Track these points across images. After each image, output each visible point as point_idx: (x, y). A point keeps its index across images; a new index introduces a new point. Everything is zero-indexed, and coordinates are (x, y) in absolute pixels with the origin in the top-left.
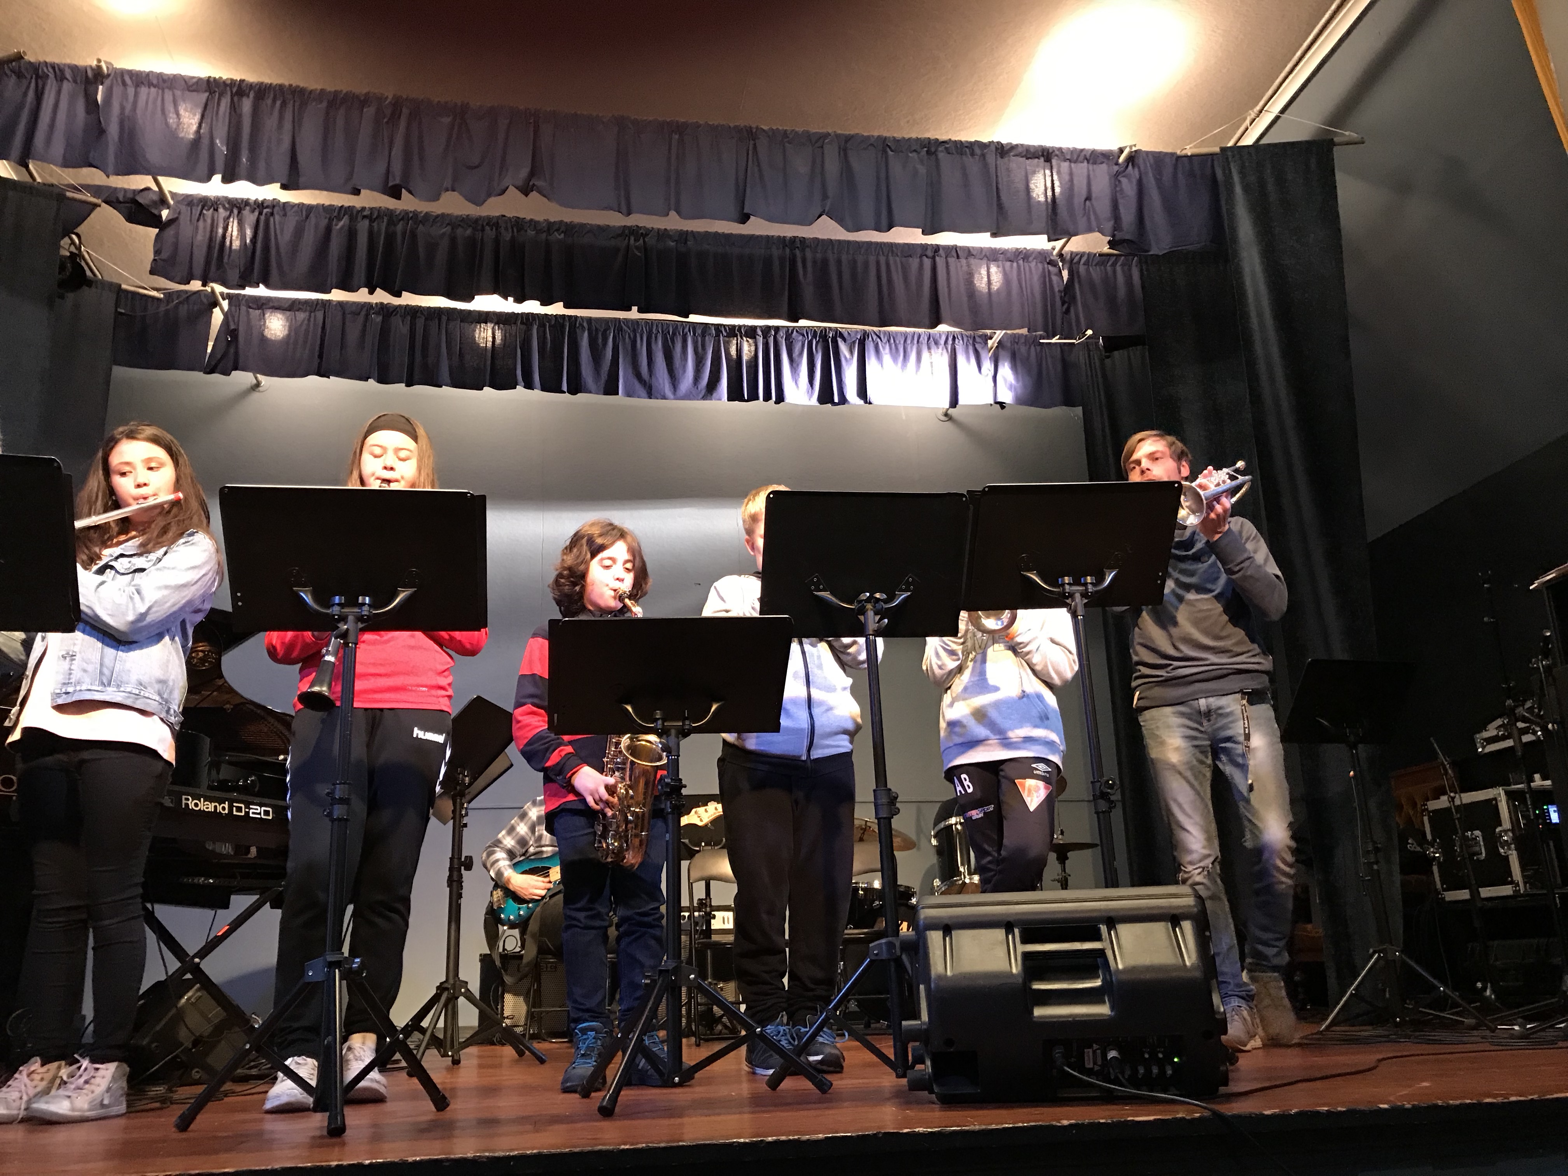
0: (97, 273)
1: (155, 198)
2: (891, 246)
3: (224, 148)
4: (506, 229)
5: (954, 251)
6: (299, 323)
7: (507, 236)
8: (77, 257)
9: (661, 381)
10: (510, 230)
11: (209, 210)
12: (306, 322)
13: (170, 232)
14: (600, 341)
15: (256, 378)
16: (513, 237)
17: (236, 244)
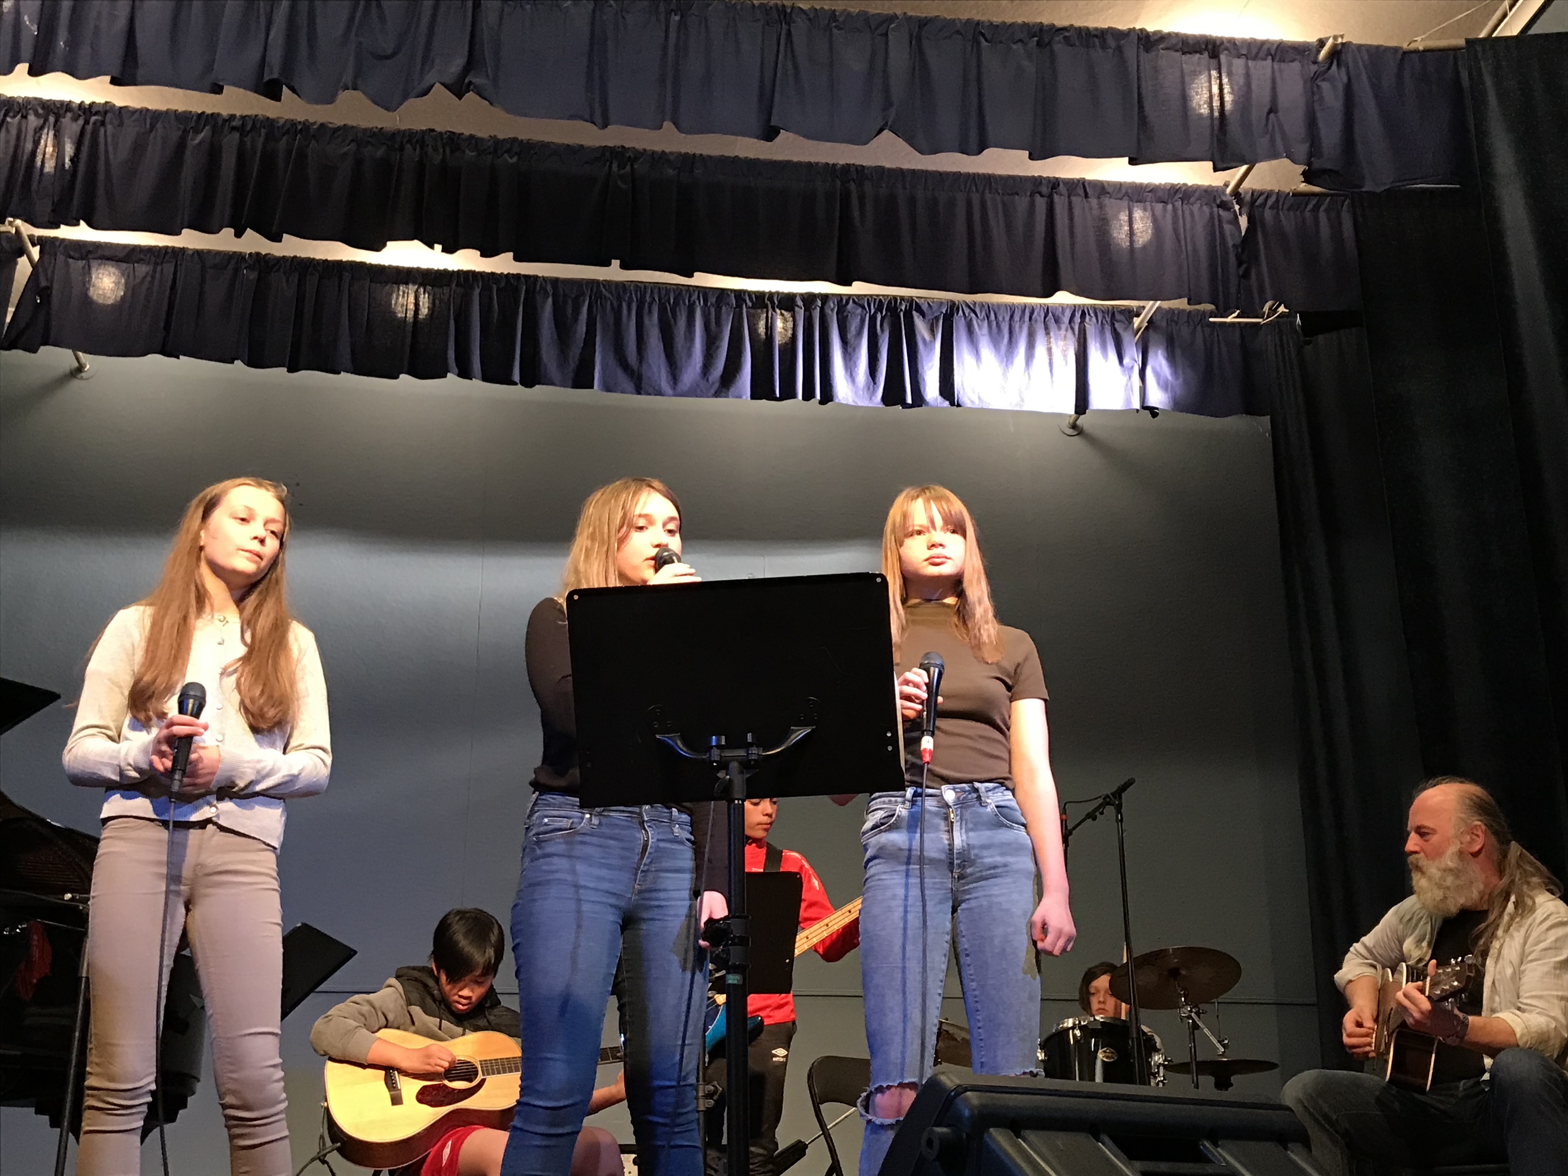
2: (989, 181)
3: (34, 28)
4: (435, 149)
5: (1081, 187)
6: (138, 281)
7: (437, 158)
9: (655, 370)
10: (441, 150)
11: (14, 117)
12: (149, 279)
14: (569, 311)
15: (78, 359)
16: (444, 159)
17: (50, 166)
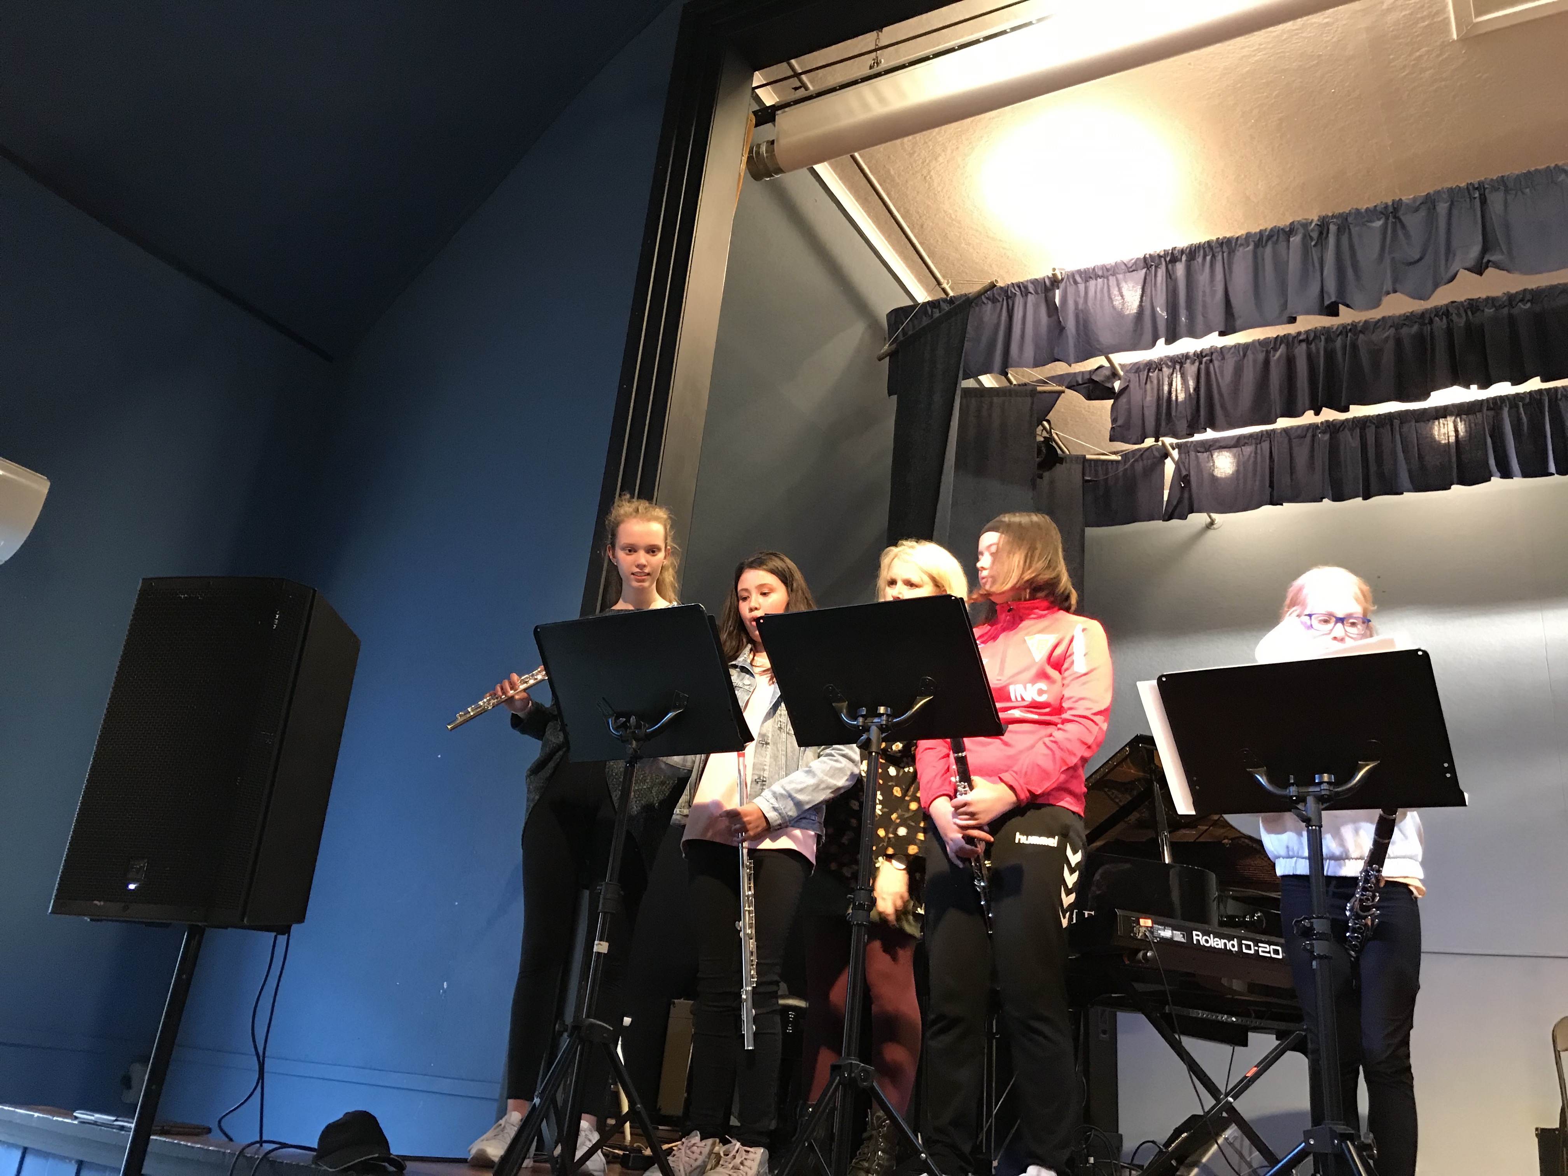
0: (1065, 450)
1: (1108, 373)
3: (1164, 314)
4: (1459, 315)
6: (1246, 458)
7: (1462, 322)
8: (1049, 440)
10: (1464, 315)
11: (1154, 372)
12: (1253, 455)
13: (1123, 400)
15: (1210, 517)
16: (1468, 320)
17: (1181, 397)
